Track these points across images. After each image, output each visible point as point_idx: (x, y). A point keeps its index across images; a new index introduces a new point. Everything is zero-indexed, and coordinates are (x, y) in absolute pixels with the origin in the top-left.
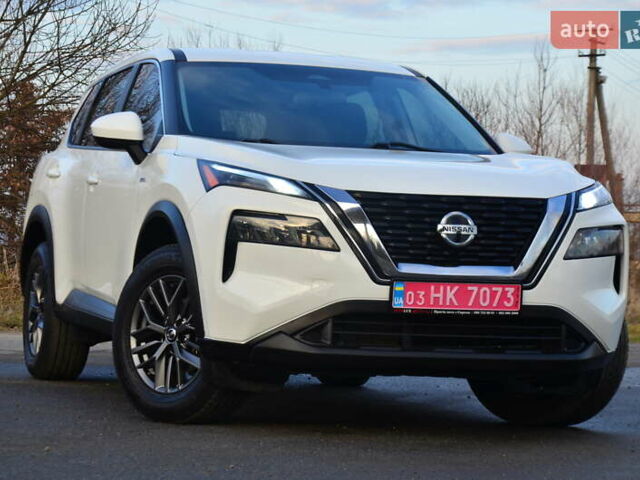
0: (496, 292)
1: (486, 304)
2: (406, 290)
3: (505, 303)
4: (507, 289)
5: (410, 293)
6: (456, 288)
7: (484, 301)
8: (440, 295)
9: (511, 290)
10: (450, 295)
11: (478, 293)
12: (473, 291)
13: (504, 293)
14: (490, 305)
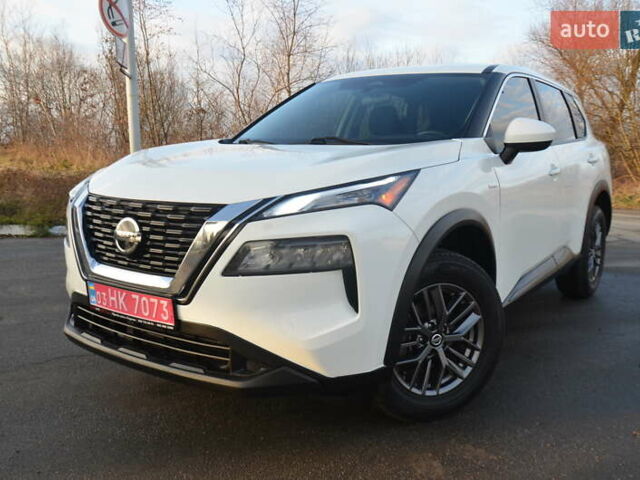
0: (153, 303)
1: (147, 314)
2: (97, 290)
3: (162, 315)
4: (162, 302)
5: (98, 293)
6: (124, 294)
7: (145, 311)
8: (114, 299)
9: (165, 303)
10: (121, 300)
11: (140, 302)
12: (135, 299)
13: (160, 305)
14: (150, 316)
